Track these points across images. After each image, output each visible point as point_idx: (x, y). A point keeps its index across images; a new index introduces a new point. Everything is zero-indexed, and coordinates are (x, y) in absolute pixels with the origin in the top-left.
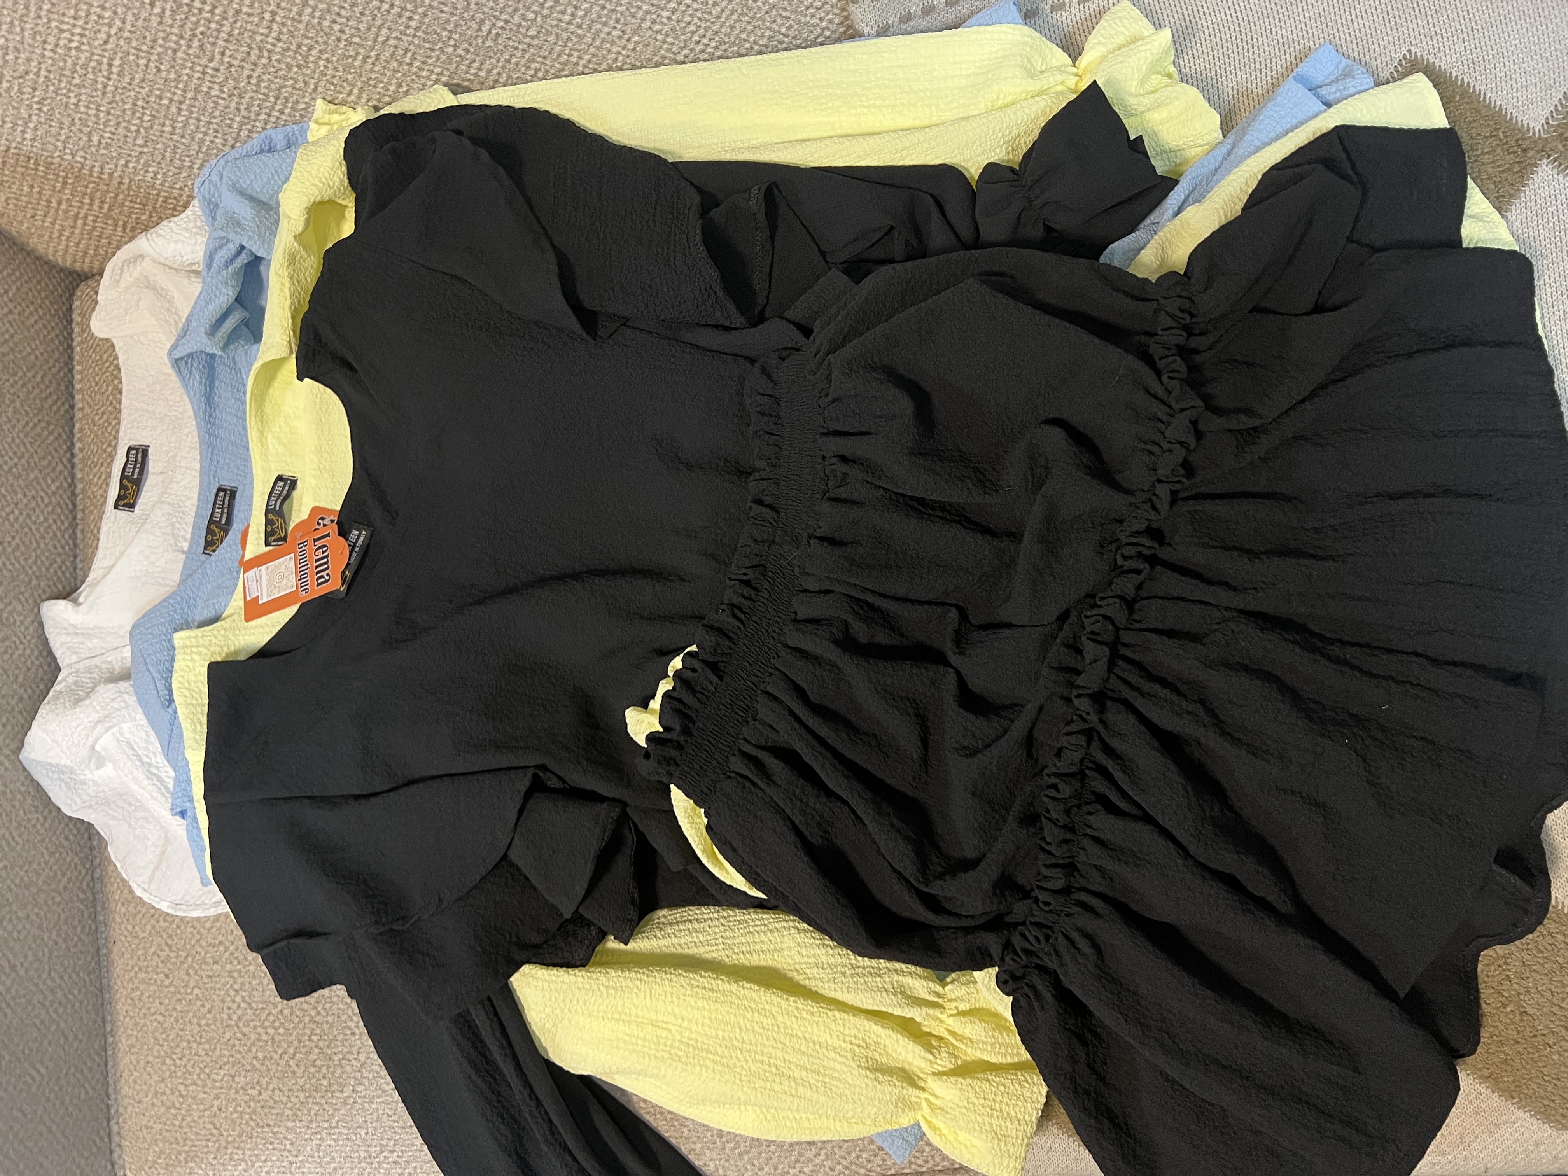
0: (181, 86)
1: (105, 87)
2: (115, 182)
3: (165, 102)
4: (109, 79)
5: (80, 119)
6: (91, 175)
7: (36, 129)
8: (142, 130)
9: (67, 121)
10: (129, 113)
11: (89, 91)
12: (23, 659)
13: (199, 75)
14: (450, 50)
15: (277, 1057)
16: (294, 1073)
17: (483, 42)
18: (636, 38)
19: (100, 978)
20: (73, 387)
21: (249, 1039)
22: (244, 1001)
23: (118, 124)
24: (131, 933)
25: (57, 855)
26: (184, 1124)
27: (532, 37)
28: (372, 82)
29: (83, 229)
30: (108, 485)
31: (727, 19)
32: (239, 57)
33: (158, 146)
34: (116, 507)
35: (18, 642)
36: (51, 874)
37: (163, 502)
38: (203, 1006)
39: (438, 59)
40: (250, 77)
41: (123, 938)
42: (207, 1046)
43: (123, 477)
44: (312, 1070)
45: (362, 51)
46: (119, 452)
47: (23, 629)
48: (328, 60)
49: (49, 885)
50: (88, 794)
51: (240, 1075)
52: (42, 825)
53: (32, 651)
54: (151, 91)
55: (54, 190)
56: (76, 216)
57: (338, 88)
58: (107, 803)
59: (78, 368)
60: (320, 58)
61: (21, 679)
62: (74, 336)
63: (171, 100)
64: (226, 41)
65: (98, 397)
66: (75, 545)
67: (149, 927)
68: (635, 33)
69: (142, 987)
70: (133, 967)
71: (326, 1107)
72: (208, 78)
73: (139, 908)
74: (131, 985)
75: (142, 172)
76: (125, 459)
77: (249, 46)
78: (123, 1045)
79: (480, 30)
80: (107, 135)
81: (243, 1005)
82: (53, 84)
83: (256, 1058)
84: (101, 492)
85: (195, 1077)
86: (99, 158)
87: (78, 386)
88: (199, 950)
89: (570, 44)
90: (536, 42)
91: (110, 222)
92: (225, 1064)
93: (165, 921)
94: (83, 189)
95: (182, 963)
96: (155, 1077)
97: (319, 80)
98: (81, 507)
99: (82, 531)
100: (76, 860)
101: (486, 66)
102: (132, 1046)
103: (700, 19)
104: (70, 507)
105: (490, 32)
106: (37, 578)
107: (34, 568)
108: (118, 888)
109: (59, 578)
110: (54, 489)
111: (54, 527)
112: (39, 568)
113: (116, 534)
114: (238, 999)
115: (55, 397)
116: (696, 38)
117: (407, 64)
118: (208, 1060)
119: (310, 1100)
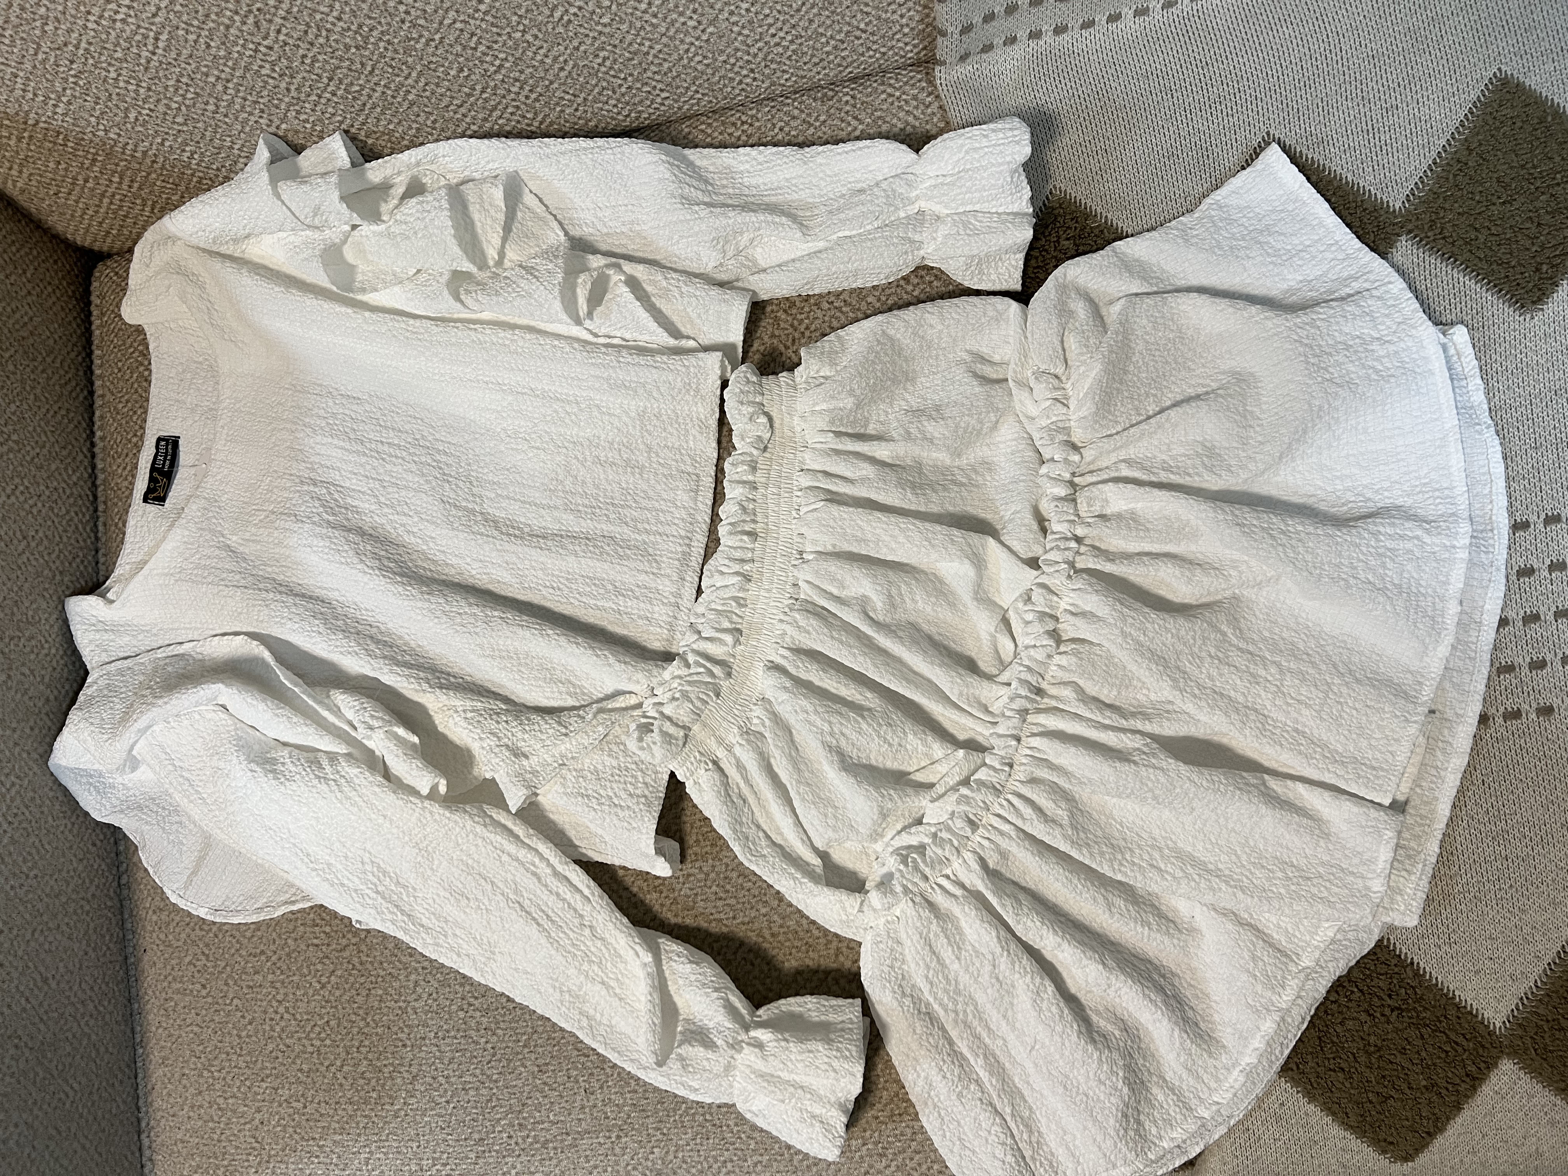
0: (230, 63)
1: (148, 62)
2: (148, 161)
3: (212, 79)
4: (154, 54)
5: (118, 94)
6: (123, 153)
7: (69, 103)
8: (183, 108)
9: (103, 96)
10: (171, 89)
11: (130, 66)
12: (48, 659)
13: (251, 53)
14: (518, 35)
15: (323, 1069)
16: (341, 1085)
17: (554, 29)
18: (711, 29)
19: (129, 988)
20: (92, 373)
21: (293, 1051)
22: (287, 1012)
23: (158, 101)
24: (164, 942)
25: (85, 862)
26: (223, 1137)
27: (605, 26)
28: (432, 66)
29: (109, 208)
30: (134, 476)
31: (806, 12)
32: (295, 36)
33: (198, 125)
34: (145, 500)
35: (43, 641)
36: (80, 882)
37: (198, 496)
38: (243, 1017)
39: (504, 44)
40: (304, 56)
41: (155, 947)
42: (248, 1058)
43: (153, 469)
44: (362, 1082)
45: (426, 33)
46: (146, 443)
47: (48, 628)
48: (389, 42)
49: (78, 893)
50: (118, 799)
51: (283, 1087)
52: (70, 831)
53: (57, 650)
54: (198, 68)
55: (82, 168)
56: (103, 195)
57: (396, 71)
58: (140, 808)
59: (97, 352)
60: (380, 39)
61: (47, 680)
62: (93, 319)
63: (218, 78)
64: (284, 18)
65: (121, 383)
66: (97, 539)
67: (183, 936)
68: (711, 23)
69: (176, 997)
70: (166, 977)
71: (376, 1120)
72: (260, 56)
73: (172, 915)
74: (164, 994)
75: (178, 151)
76: (154, 450)
77: (308, 25)
78: (156, 1057)
79: (552, 16)
80: (145, 112)
81: (286, 1016)
82: (93, 57)
83: (300, 1070)
84: (126, 483)
85: (236, 1090)
86: (133, 136)
87: (98, 372)
88: (239, 959)
89: (642, 33)
90: (607, 30)
91: (138, 201)
92: (267, 1077)
93: (201, 929)
94: (113, 167)
95: (220, 973)
96: (192, 1090)
97: (378, 62)
98: (103, 499)
99: (105, 525)
100: (103, 867)
101: (554, 53)
102: (165, 1058)
103: (779, 12)
104: (91, 498)
105: (561, 18)
106: (61, 573)
107: (58, 563)
108: (149, 895)
109: (81, 573)
110: (74, 478)
111: (76, 519)
112: (62, 563)
113: (145, 528)
114: (281, 1010)
115: (74, 383)
116: (772, 31)
117: (472, 48)
118: (249, 1072)
119: (359, 1113)
